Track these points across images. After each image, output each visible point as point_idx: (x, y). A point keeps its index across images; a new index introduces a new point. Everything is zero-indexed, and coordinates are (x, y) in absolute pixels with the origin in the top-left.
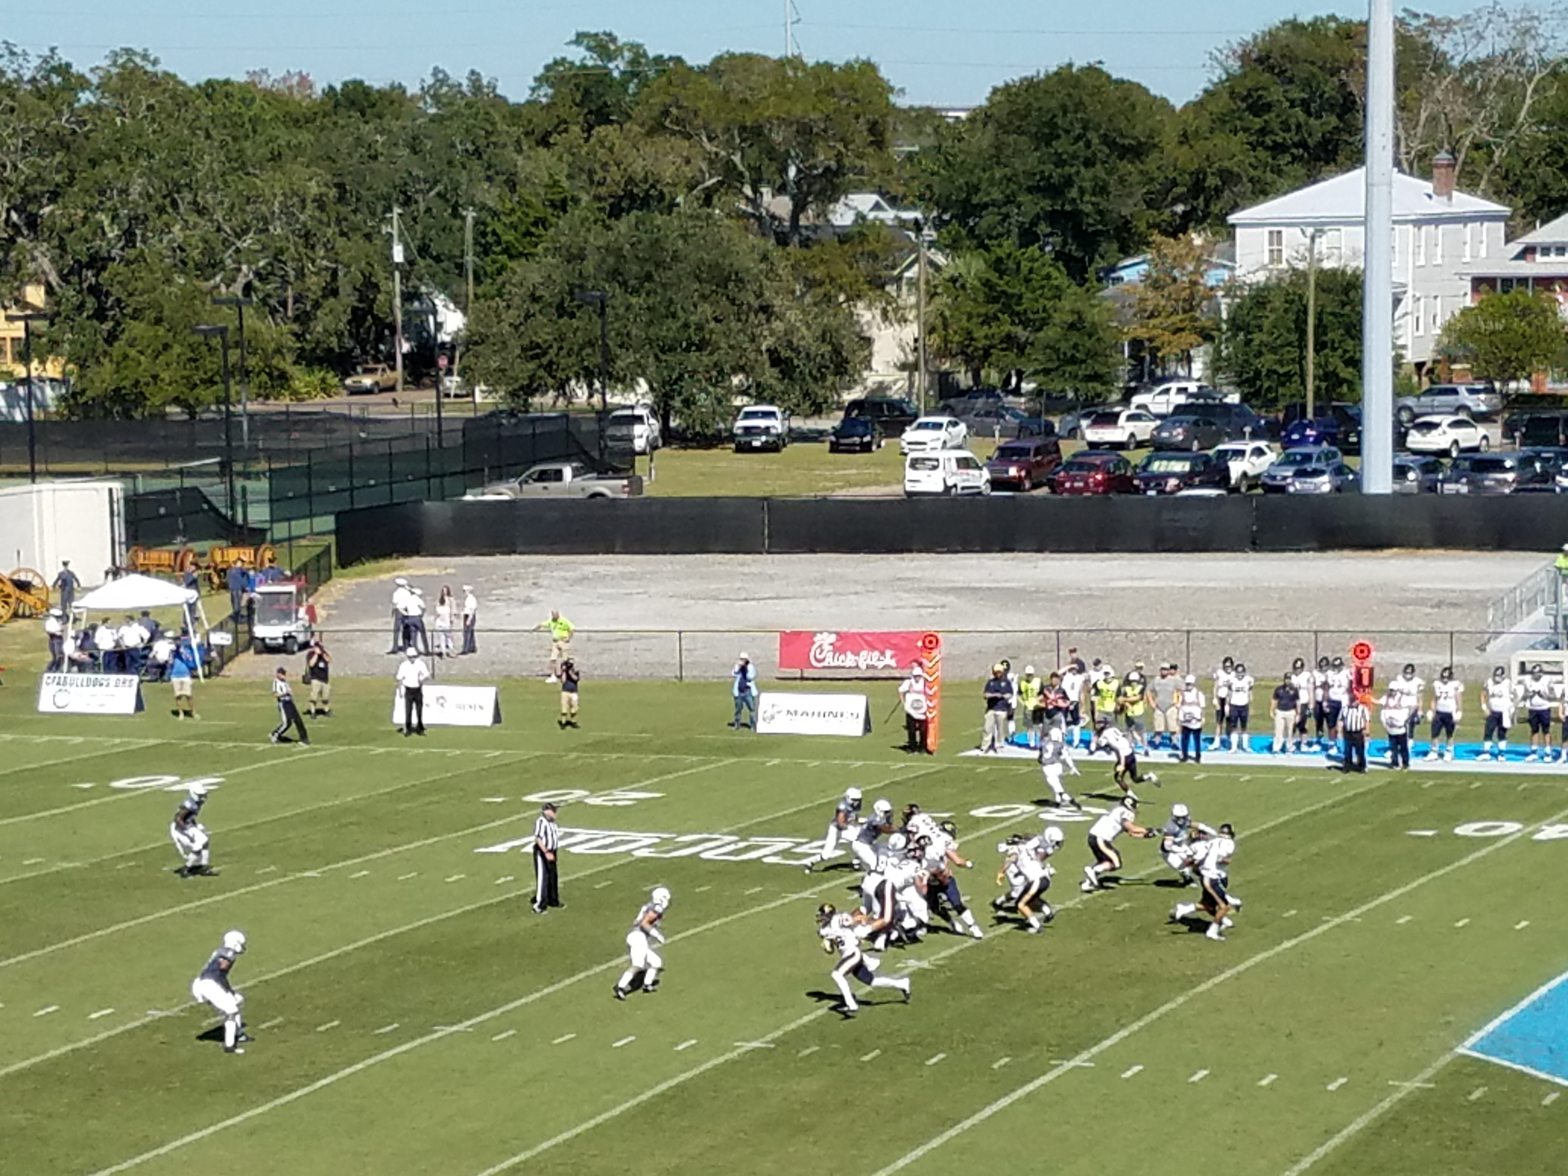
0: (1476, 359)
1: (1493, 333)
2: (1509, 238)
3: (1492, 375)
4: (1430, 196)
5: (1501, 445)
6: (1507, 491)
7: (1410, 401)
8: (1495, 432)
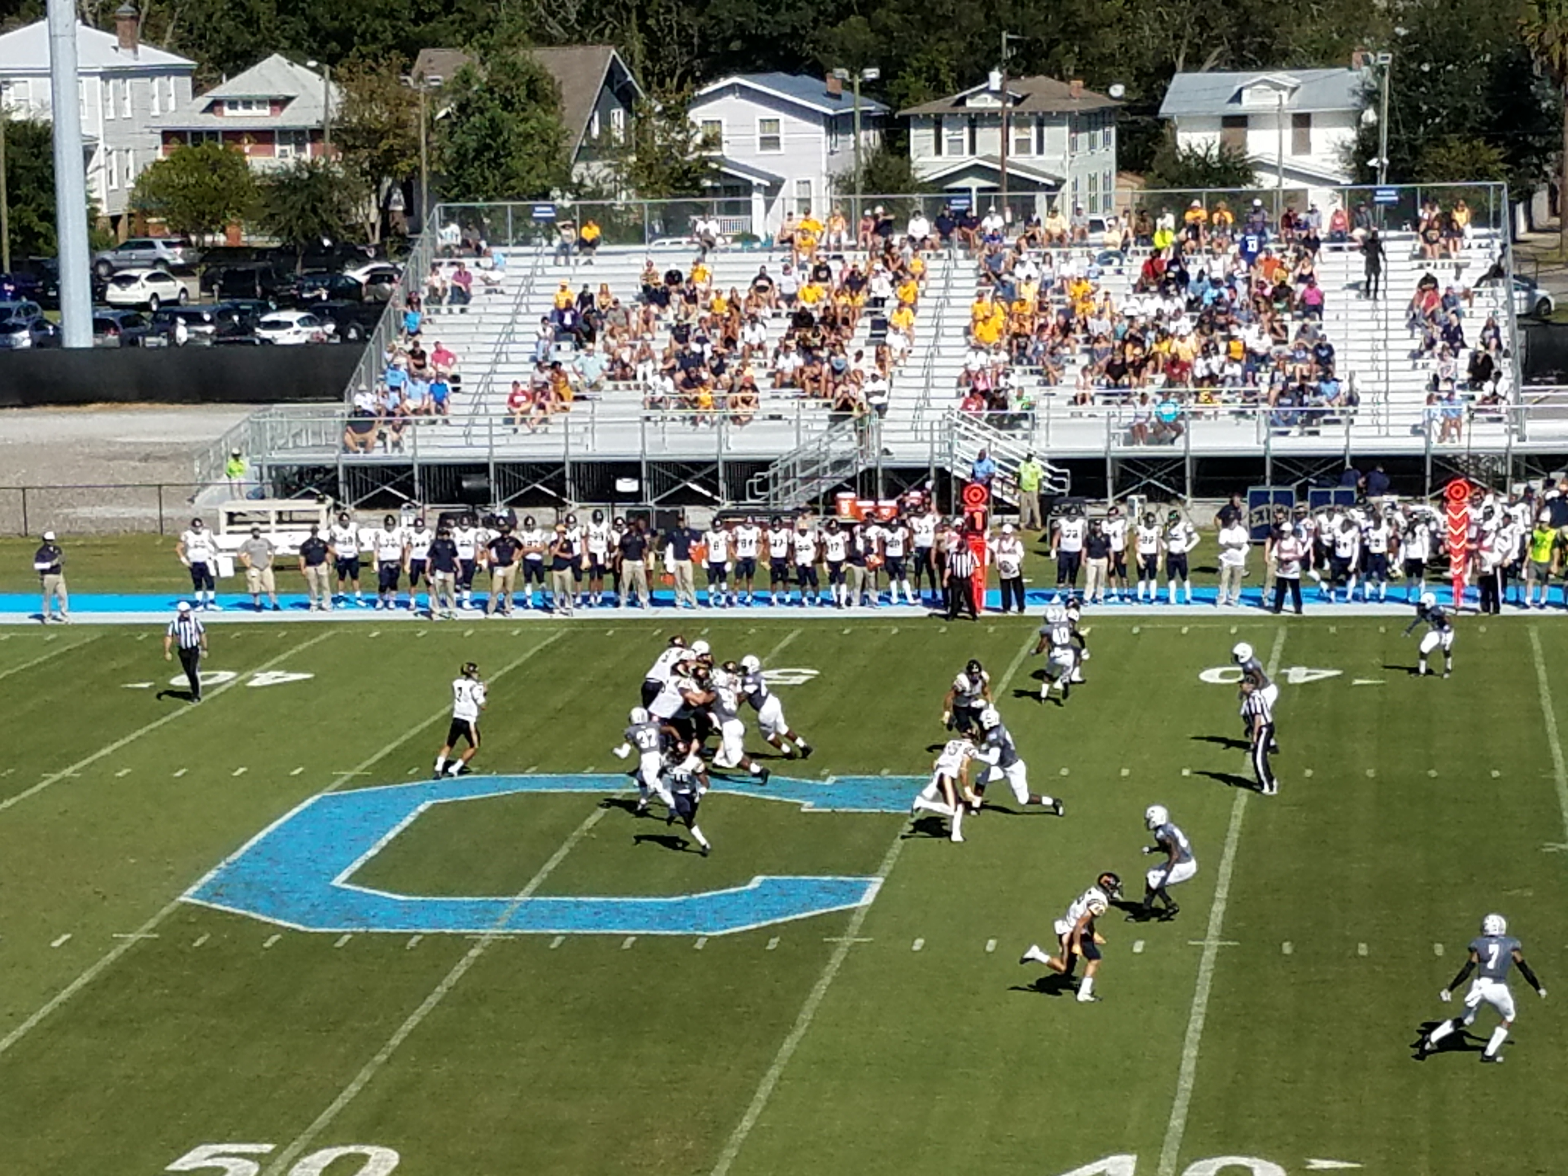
0: (171, 211)
1: (185, 187)
2: (197, 90)
3: (188, 229)
4: (116, 48)
5: (200, 298)
6: (208, 343)
7: (108, 255)
8: (193, 285)
